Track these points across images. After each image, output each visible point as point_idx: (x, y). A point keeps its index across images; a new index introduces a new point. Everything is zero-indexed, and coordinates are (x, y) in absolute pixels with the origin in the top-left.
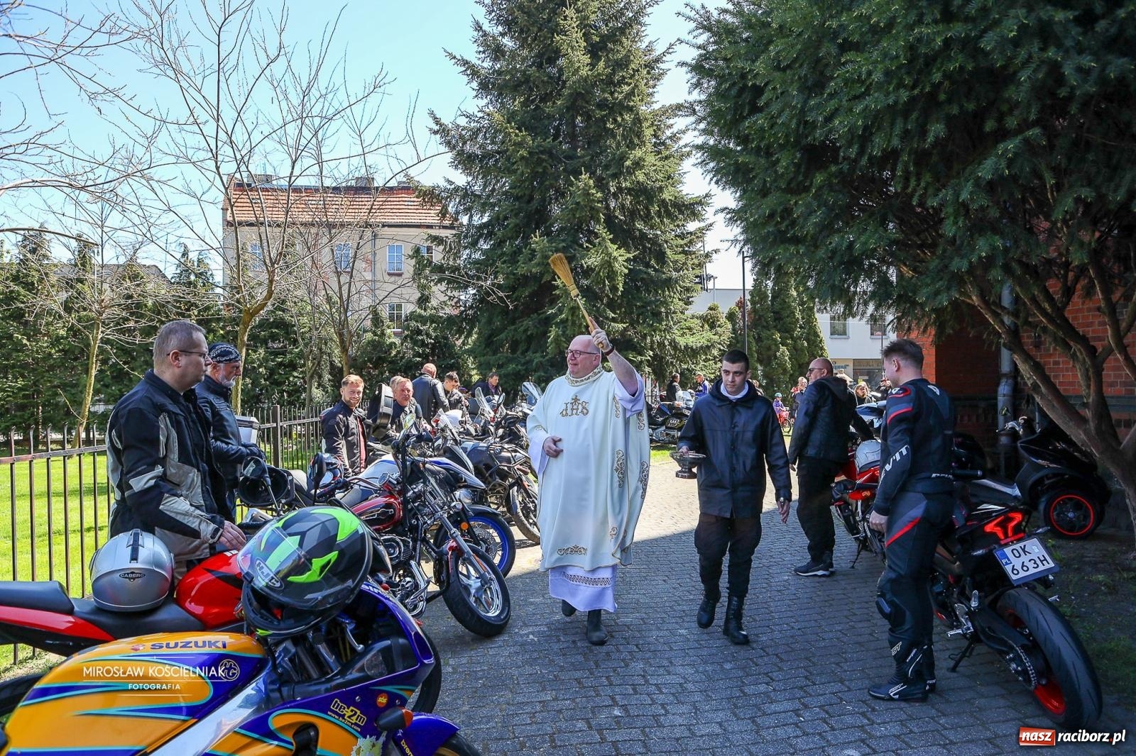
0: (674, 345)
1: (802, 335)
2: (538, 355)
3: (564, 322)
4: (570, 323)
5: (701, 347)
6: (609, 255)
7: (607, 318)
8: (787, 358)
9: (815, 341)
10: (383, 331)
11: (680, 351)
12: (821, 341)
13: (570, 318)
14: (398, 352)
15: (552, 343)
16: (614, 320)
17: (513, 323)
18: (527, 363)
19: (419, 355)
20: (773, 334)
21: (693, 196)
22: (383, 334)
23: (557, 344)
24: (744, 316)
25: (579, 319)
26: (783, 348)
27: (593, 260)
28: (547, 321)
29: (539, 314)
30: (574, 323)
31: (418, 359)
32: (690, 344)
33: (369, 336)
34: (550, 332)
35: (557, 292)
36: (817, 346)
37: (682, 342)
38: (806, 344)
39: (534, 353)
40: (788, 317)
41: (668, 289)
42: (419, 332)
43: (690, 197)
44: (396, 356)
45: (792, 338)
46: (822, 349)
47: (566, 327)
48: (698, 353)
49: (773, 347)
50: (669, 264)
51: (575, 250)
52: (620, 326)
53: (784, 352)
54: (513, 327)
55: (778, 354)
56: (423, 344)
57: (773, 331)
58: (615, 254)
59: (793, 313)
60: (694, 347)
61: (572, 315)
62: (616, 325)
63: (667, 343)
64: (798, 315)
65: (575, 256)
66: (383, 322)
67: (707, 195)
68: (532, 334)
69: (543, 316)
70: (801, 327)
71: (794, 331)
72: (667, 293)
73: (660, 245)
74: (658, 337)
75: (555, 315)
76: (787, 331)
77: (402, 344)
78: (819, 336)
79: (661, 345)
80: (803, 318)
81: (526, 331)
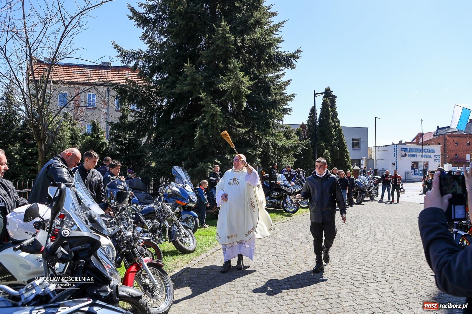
0: (275, 145)
1: (335, 144)
2: (188, 149)
3: (206, 126)
4: (210, 126)
5: (292, 146)
6: (238, 79)
7: (234, 125)
8: (329, 156)
9: (343, 148)
10: (98, 135)
11: (279, 149)
12: (346, 147)
13: (210, 122)
14: (107, 148)
15: (197, 139)
16: (239, 126)
17: (173, 128)
18: (180, 154)
19: (118, 150)
20: (321, 143)
21: (288, 53)
22: (98, 137)
23: (200, 141)
24: (304, 133)
25: (216, 122)
26: (326, 151)
27: (226, 85)
28: (194, 127)
29: (189, 122)
30: (213, 127)
31: (118, 152)
32: (285, 145)
33: (88, 137)
34: (196, 132)
35: (202, 102)
36: (345, 150)
37: (280, 143)
38: (338, 149)
39: (184, 147)
40: (328, 134)
41: (273, 108)
42: (120, 137)
43: (286, 53)
44: (105, 150)
45: (331, 145)
46: (346, 152)
47: (207, 130)
48: (289, 151)
49: (321, 150)
50: (272, 95)
51: (214, 78)
52: (244, 130)
53: (327, 153)
54: (171, 131)
55: (324, 154)
56: (121, 143)
57: (320, 141)
58: (242, 79)
59: (332, 132)
60: (287, 147)
61: (212, 121)
62: (241, 130)
63: (270, 144)
64: (334, 134)
65: (214, 82)
66: (98, 130)
67: (298, 51)
68: (184, 135)
69: (192, 123)
70: (335, 140)
71: (331, 142)
72: (272, 111)
73: (267, 83)
74: (265, 140)
75: (200, 122)
76: (328, 141)
77: (109, 143)
78: (345, 145)
79: (267, 144)
80: (336, 135)
81: (180, 132)
